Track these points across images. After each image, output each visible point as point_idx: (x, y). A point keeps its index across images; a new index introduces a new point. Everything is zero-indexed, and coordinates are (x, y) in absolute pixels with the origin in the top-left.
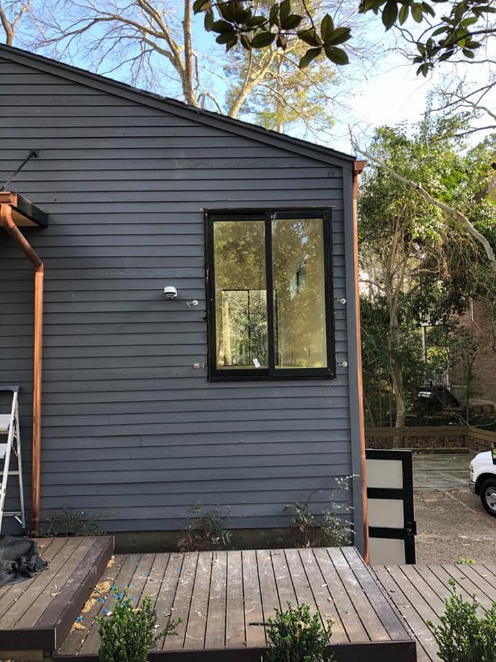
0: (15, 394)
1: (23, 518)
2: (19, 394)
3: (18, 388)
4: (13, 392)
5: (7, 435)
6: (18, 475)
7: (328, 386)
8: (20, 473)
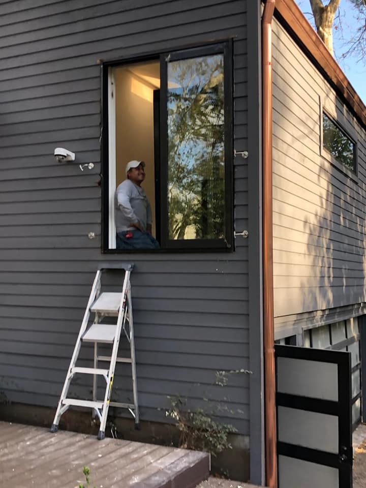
0: (127, 273)
1: (137, 411)
2: (131, 273)
3: (130, 266)
4: (125, 272)
5: (117, 318)
6: (130, 364)
7: (226, 261)
8: (132, 360)
